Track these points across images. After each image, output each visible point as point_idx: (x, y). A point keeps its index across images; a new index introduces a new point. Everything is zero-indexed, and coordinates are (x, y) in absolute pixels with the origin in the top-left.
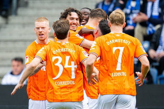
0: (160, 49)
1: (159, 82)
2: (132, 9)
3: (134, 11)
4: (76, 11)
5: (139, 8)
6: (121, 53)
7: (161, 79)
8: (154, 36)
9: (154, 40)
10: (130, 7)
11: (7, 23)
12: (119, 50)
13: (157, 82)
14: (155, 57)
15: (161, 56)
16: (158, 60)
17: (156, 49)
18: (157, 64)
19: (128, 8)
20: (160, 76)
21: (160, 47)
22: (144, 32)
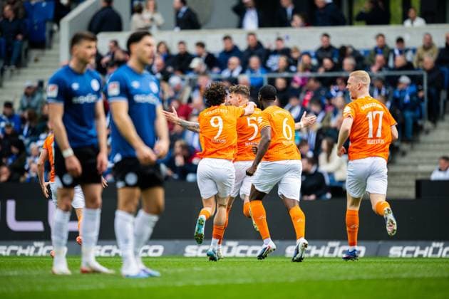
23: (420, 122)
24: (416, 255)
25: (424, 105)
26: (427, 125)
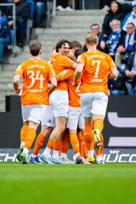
0: (134, 70)
1: (132, 94)
2: (113, 40)
3: (114, 42)
4: (68, 42)
5: (118, 40)
6: (98, 65)
7: (134, 91)
8: (129, 60)
9: (129, 63)
10: (111, 39)
11: (22, 51)
12: (97, 63)
14: (129, 76)
15: (134, 75)
16: (132, 77)
17: (130, 70)
18: (131, 80)
19: (110, 40)
20: (133, 89)
21: (133, 68)
22: (122, 58)
23: (9, 47)
24: (6, 160)
25: (13, 32)
26: (16, 49)
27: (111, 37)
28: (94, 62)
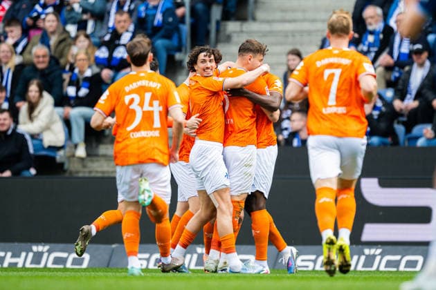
0: (409, 99)
1: (407, 144)
2: (370, 45)
7: (409, 139)
8: (400, 82)
9: (400, 87)
10: (367, 43)
13: (404, 143)
14: (401, 110)
16: (406, 113)
18: (405, 119)
19: (364, 44)
20: (409, 136)
21: (408, 96)
23: (178, 56)
27: (366, 39)
28: (327, 72)
